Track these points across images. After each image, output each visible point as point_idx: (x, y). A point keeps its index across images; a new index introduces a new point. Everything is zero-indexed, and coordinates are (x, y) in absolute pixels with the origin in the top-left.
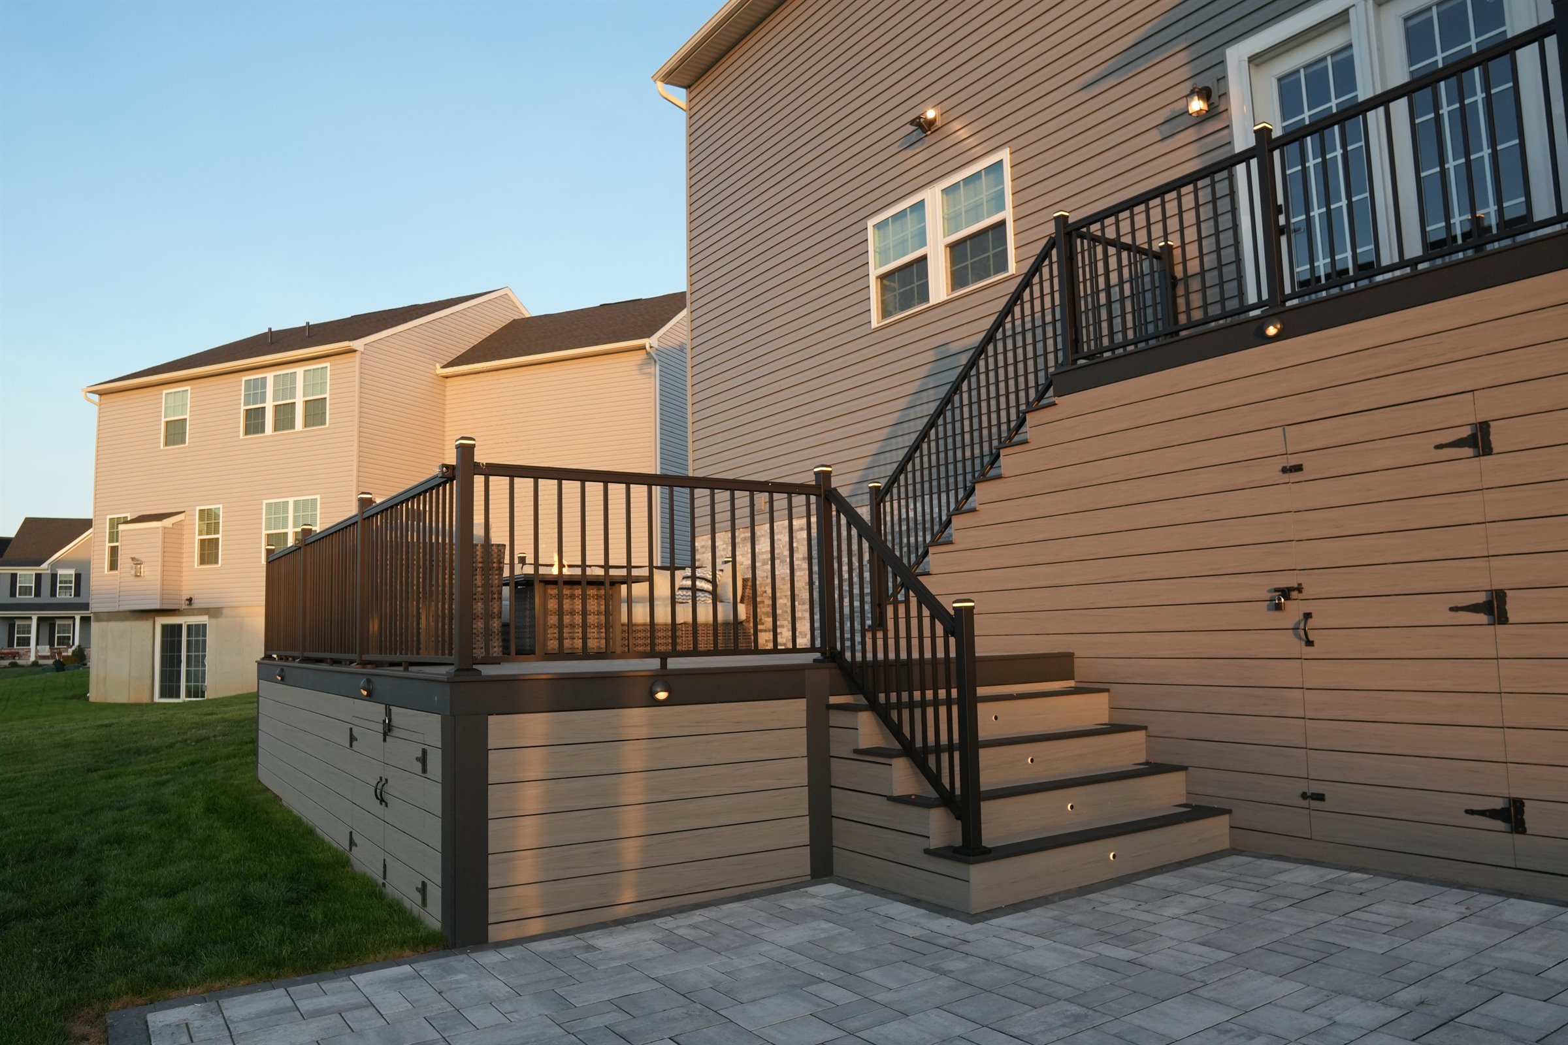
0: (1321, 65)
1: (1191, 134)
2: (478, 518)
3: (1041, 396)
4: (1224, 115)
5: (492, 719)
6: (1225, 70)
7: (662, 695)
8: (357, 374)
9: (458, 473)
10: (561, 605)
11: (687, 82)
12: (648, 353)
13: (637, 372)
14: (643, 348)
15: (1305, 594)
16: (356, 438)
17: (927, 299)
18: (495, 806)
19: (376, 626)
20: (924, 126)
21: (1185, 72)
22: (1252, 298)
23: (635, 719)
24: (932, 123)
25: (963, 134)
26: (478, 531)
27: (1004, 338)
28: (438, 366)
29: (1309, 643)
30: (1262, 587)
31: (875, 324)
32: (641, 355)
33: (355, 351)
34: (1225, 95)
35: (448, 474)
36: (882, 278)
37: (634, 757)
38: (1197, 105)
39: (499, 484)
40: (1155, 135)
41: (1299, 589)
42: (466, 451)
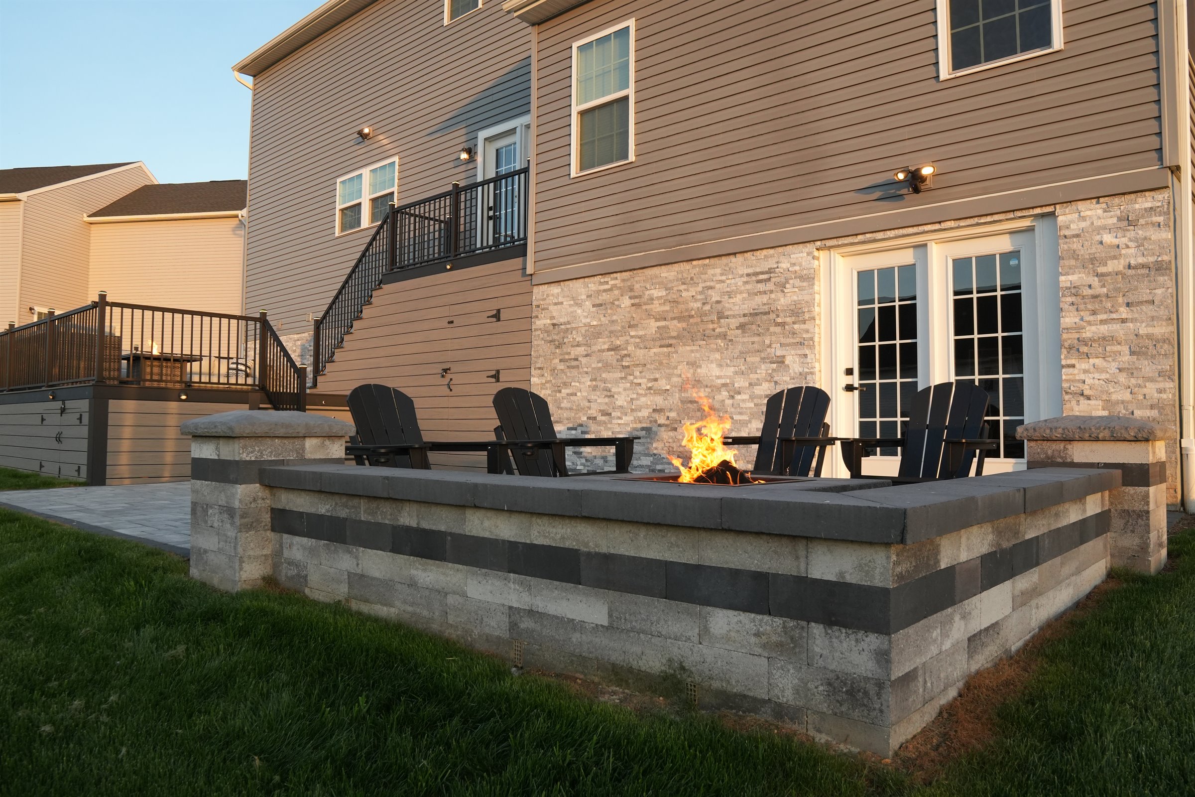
0: (509, 148)
1: (463, 168)
2: (107, 323)
3: (379, 285)
4: (474, 162)
5: (110, 401)
6: (477, 141)
7: (184, 397)
8: (21, 216)
9: (99, 305)
10: (152, 370)
11: (253, 74)
12: (240, 220)
13: (231, 233)
14: (237, 216)
15: (452, 371)
16: (19, 263)
17: (360, 226)
18: (110, 434)
19: (57, 370)
20: (363, 136)
21: (463, 139)
22: (479, 245)
23: (173, 406)
24: (368, 135)
25: (385, 142)
26: (107, 330)
27: (369, 255)
28: (85, 215)
29: (451, 390)
30: (438, 369)
31: (337, 235)
32: (235, 222)
33: (20, 200)
34: (476, 153)
35: (95, 305)
36: (342, 210)
37: (172, 421)
38: (464, 156)
39: (117, 310)
40: (451, 165)
41: (449, 369)
42: (103, 297)
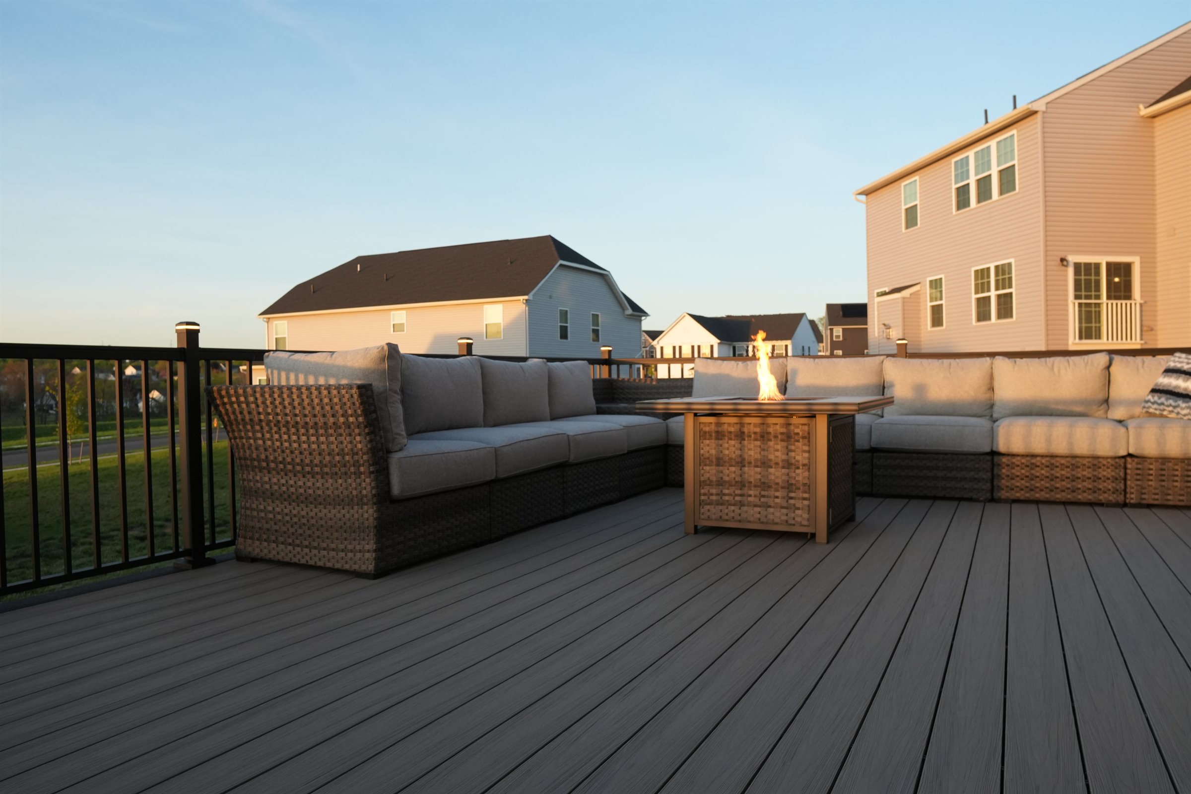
8: (1039, 135)
28: (1141, 106)
33: (1035, 112)
